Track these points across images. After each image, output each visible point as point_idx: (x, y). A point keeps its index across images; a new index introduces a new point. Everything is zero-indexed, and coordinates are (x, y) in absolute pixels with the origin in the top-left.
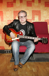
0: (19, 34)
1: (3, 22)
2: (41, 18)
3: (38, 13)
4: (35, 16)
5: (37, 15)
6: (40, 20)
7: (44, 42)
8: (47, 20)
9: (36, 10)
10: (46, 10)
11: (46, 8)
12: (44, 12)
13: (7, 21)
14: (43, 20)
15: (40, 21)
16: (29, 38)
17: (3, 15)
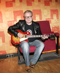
0: (27, 34)
1: (2, 24)
2: (41, 17)
3: (39, 12)
4: (36, 15)
5: (38, 14)
6: (41, 19)
7: (52, 38)
8: (48, 19)
9: (36, 9)
10: (46, 9)
11: (46, 7)
12: (45, 11)
13: (7, 22)
14: (44, 19)
15: (42, 21)
16: (37, 36)
17: (2, 16)
